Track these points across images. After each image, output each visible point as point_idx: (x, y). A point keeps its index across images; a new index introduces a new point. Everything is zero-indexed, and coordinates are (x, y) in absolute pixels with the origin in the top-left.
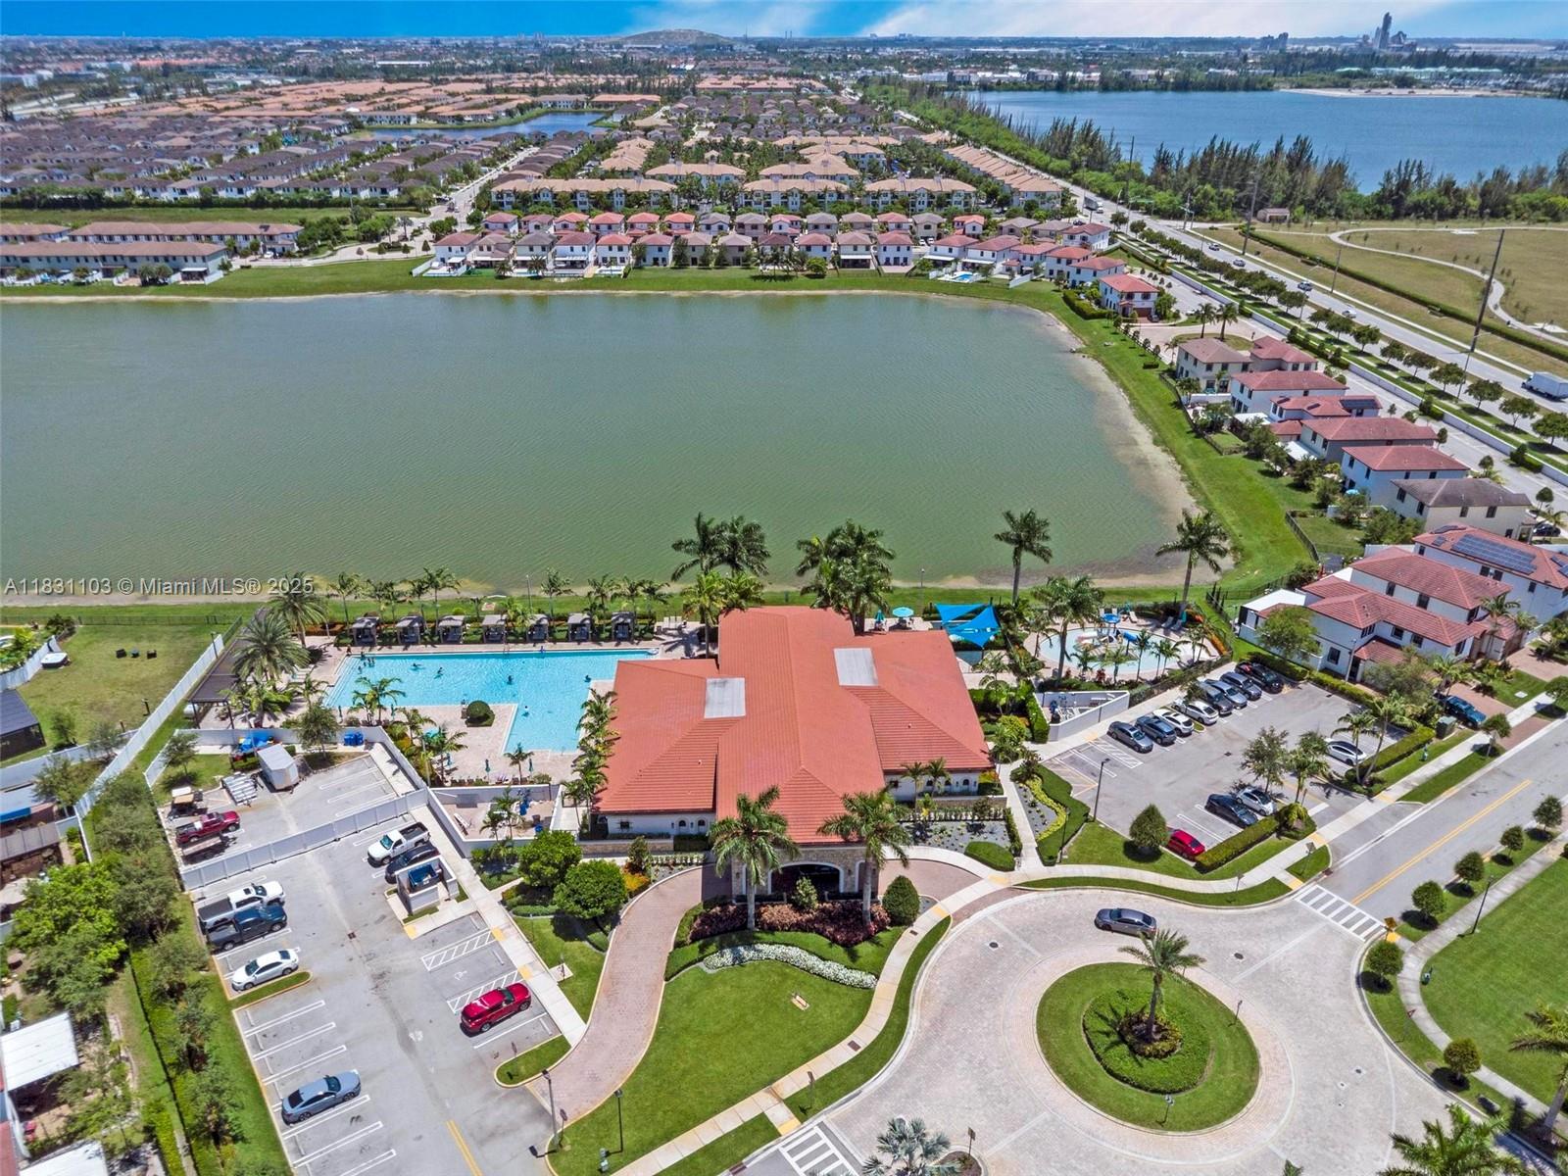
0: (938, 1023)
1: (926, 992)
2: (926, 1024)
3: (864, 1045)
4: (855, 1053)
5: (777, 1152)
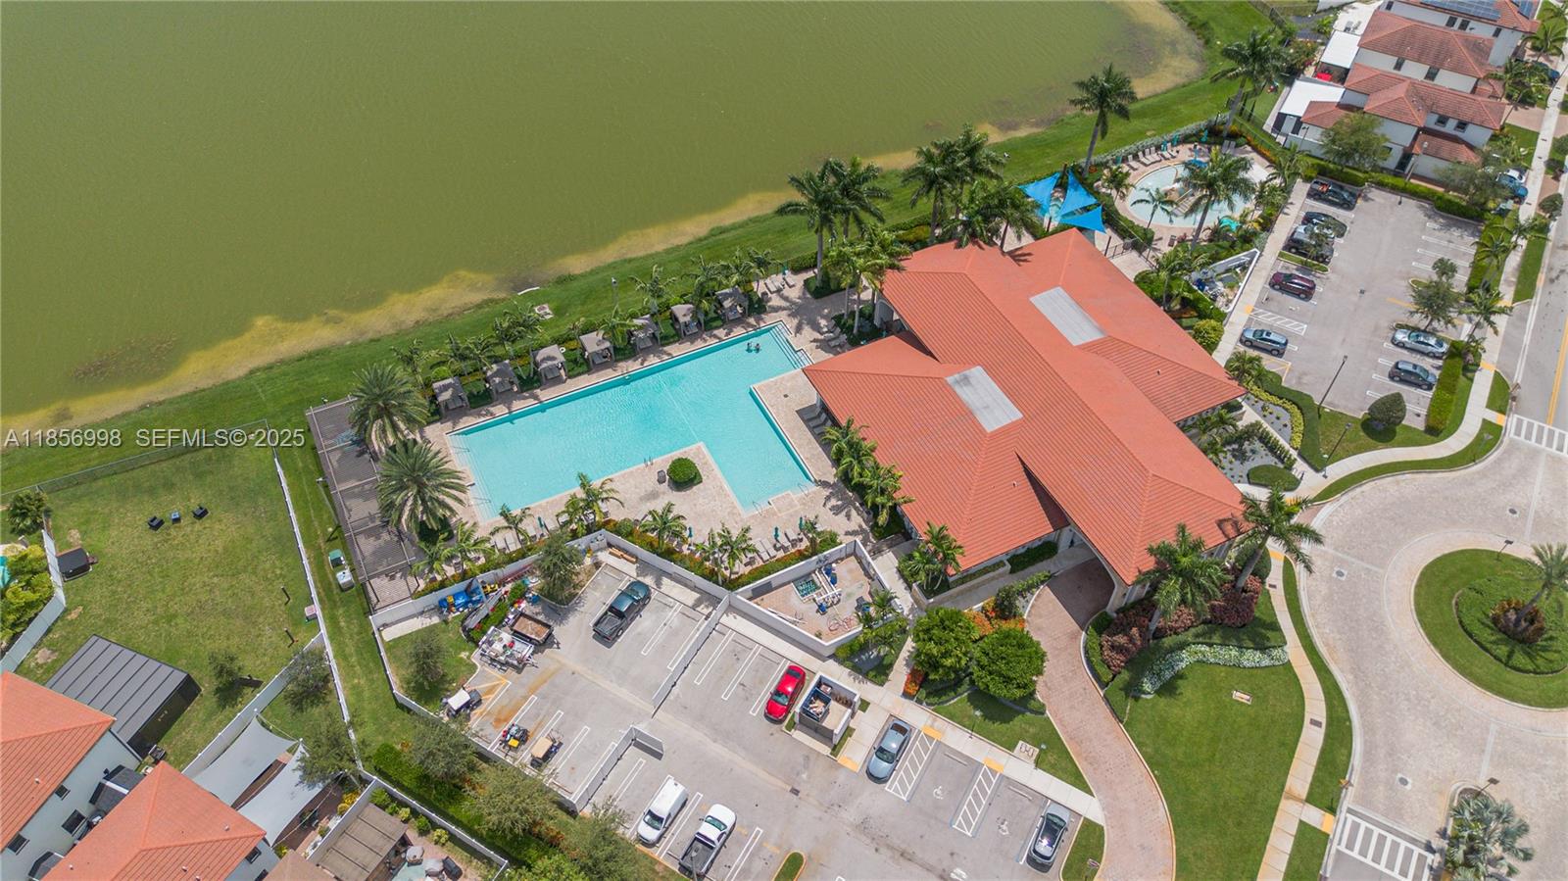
3: (1323, 719)
4: (1322, 730)
5: (1338, 851)
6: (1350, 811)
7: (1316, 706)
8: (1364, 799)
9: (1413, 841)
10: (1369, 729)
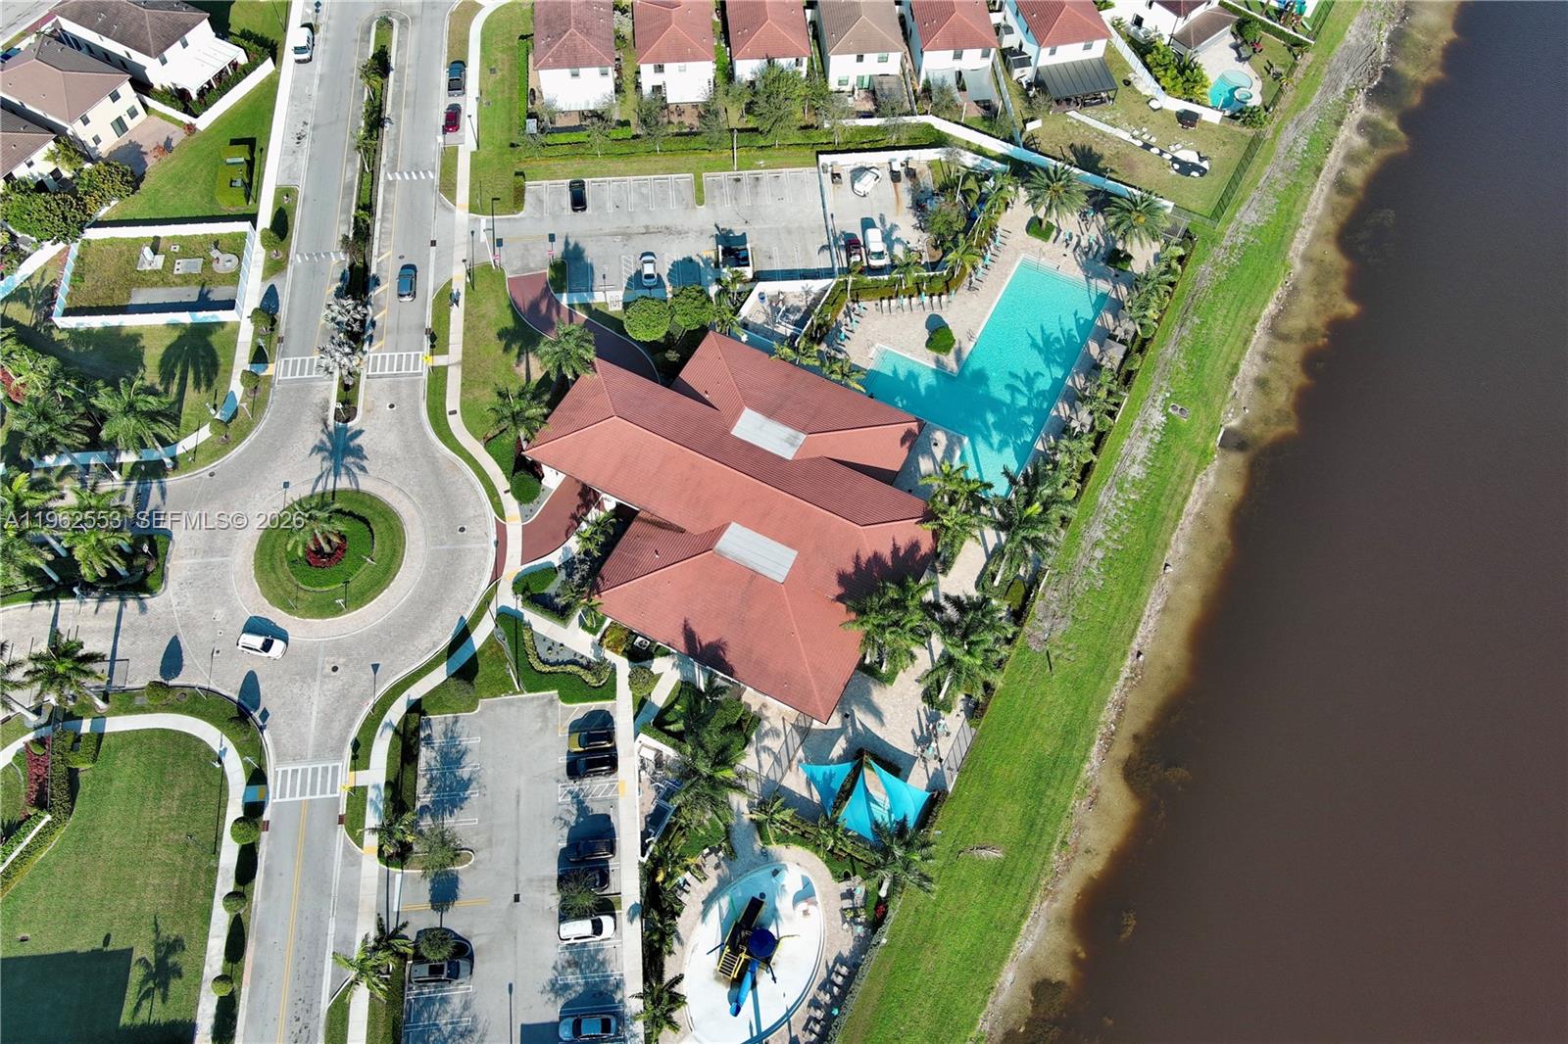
0: (432, 460)
1: (459, 470)
2: (438, 455)
3: (450, 418)
4: (448, 410)
5: (421, 349)
6: (421, 374)
7: (456, 423)
8: (414, 384)
9: (380, 377)
10: (420, 426)
